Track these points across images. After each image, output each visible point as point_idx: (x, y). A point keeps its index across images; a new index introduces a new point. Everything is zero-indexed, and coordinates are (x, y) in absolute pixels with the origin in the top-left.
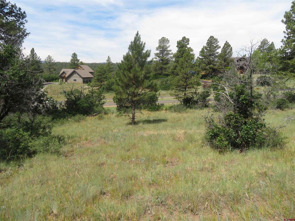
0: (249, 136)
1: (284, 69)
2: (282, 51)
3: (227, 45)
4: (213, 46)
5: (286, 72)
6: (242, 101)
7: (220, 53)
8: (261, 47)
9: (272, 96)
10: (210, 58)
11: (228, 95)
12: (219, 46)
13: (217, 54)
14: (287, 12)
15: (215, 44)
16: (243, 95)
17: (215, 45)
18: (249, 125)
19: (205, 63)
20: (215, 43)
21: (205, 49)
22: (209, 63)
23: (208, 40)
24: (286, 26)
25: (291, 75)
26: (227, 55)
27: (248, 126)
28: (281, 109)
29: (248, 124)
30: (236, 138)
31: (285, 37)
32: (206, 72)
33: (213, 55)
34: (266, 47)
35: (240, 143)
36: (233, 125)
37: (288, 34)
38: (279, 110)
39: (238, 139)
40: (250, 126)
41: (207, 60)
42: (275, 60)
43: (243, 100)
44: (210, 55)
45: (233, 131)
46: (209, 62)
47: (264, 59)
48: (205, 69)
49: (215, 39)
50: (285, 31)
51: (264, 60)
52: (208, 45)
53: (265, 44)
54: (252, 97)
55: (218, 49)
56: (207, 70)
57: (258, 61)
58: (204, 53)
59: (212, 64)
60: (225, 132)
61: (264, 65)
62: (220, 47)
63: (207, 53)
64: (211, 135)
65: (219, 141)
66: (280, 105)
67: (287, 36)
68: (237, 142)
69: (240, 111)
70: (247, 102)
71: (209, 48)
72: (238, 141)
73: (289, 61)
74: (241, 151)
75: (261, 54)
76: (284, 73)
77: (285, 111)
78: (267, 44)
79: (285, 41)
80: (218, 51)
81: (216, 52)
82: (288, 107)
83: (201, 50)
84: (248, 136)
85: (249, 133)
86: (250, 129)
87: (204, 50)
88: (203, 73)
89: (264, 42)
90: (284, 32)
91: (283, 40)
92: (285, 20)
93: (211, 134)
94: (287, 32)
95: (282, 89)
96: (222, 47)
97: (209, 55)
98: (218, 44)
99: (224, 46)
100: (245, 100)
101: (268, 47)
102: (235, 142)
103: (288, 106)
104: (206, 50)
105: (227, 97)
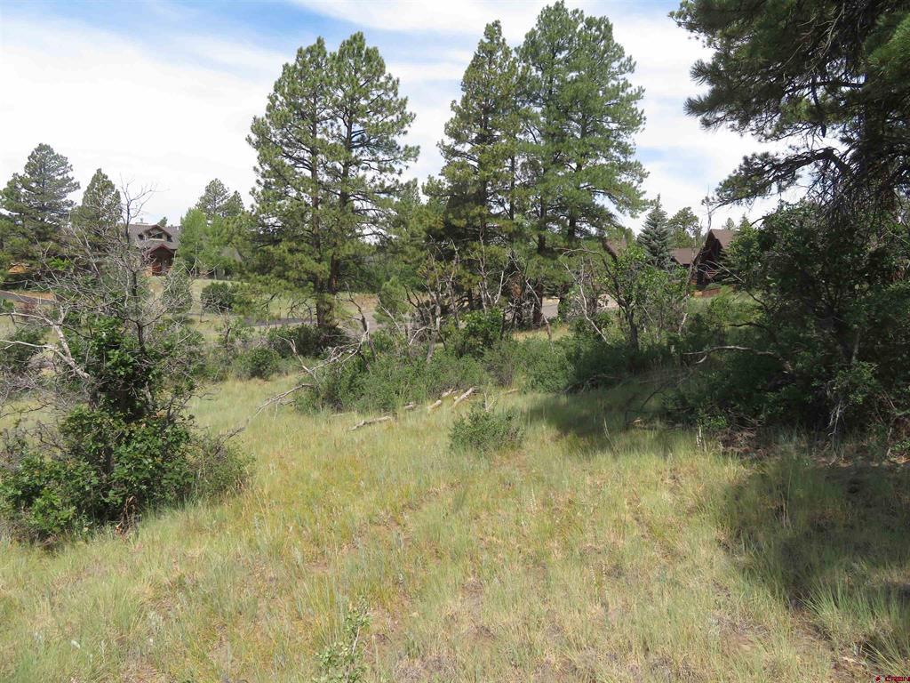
0: (140, 477)
1: (263, 269)
2: (255, 220)
3: (101, 184)
4: (52, 179)
5: (267, 276)
6: (115, 369)
7: (80, 204)
8: (208, 201)
9: (238, 342)
10: (43, 220)
11: (68, 351)
12: (73, 182)
13: (70, 209)
14: (258, 117)
15: (59, 175)
16: (117, 348)
17: (59, 178)
18: (140, 442)
19: (24, 235)
20: (57, 169)
21: (20, 187)
22: (43, 235)
23: (32, 156)
24: (258, 153)
25: (280, 284)
26: (104, 215)
27: (138, 446)
28: (262, 377)
29: (136, 439)
30: (104, 488)
31: (258, 181)
32: (31, 265)
33: (52, 208)
34: (221, 203)
35: (120, 501)
36: (91, 448)
37: (264, 176)
38: (256, 379)
39: (111, 493)
40: (142, 445)
41: (30, 225)
42: (239, 241)
43: (116, 366)
44: (43, 209)
45: (90, 467)
46: (41, 230)
47: (219, 235)
48: (26, 256)
49: (56, 157)
50: (258, 167)
51: (217, 238)
52: (30, 174)
53: (217, 194)
54: (146, 354)
55: (70, 191)
56: (34, 258)
57: (201, 239)
58: (17, 198)
59: (53, 240)
60: (63, 477)
61: (219, 253)
62: (77, 186)
63: (28, 201)
64: (13, 497)
65: (43, 511)
66: (259, 366)
67: (262, 181)
68: (107, 500)
69: (112, 401)
70: (130, 370)
71: (38, 183)
72: (112, 497)
73: (271, 248)
74: (124, 529)
75: (209, 222)
76: (262, 278)
77: (271, 380)
78: (223, 194)
79: (260, 193)
80: (70, 197)
81: (63, 200)
82: (278, 370)
83: (6, 186)
84: (137, 478)
85: (141, 467)
86: (144, 454)
87: (16, 187)
88: (20, 268)
89: (214, 189)
90: (255, 169)
91: (254, 190)
92: (254, 137)
93: (11, 491)
94: (261, 170)
95: (261, 321)
96: (84, 188)
97: (38, 208)
98: (70, 175)
99: (92, 185)
100: (124, 364)
101: (226, 204)
102: (102, 502)
103: (277, 367)
104: (24, 190)
105: (66, 359)
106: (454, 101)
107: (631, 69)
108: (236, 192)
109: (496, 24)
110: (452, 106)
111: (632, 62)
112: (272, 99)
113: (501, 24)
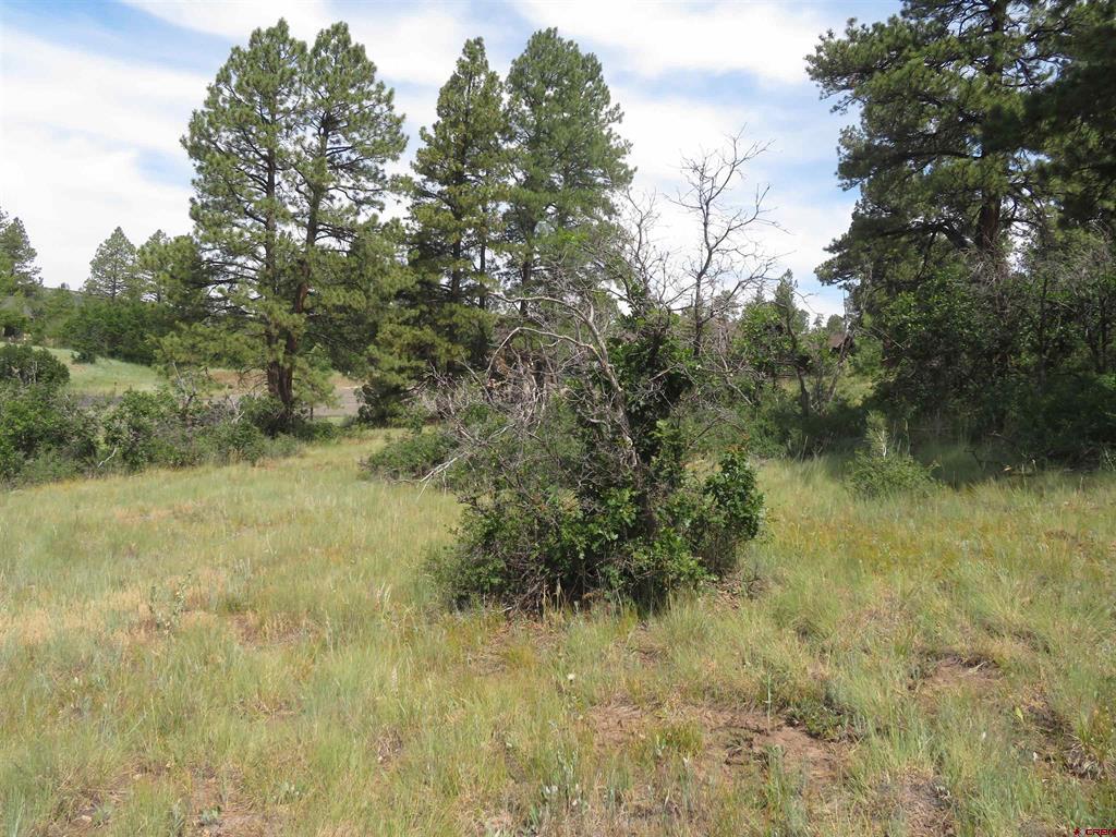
106: (423, 129)
107: (619, 119)
108: (16, 219)
109: (479, 41)
110: (422, 134)
111: (621, 111)
112: (214, 92)
113: (484, 43)
